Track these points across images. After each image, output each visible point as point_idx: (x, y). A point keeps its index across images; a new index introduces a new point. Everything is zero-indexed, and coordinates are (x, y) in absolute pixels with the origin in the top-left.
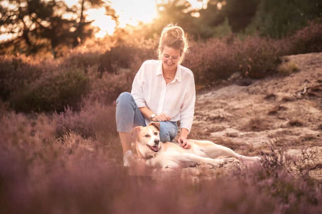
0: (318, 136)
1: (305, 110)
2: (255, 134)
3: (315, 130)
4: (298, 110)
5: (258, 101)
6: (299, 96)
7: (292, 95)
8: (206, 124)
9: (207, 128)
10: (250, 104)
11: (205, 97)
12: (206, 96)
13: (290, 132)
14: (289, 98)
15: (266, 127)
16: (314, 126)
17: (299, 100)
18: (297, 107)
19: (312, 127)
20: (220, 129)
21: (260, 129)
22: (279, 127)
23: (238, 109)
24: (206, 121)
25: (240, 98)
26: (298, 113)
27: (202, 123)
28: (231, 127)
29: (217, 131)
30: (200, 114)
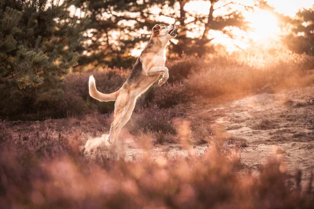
0: (309, 134)
1: (311, 113)
2: (260, 132)
3: (310, 129)
4: (306, 113)
5: (277, 106)
6: (311, 102)
7: (305, 102)
8: (229, 123)
9: (228, 126)
10: (271, 108)
11: (239, 102)
12: (241, 102)
13: (289, 130)
14: (302, 103)
15: (273, 127)
16: (311, 126)
17: (310, 106)
18: (305, 111)
19: (310, 126)
20: (238, 127)
21: (267, 128)
22: (283, 127)
23: (259, 112)
24: (230, 121)
25: (265, 104)
26: (305, 116)
27: (226, 123)
28: (247, 126)
29: (234, 129)
30: (228, 115)
